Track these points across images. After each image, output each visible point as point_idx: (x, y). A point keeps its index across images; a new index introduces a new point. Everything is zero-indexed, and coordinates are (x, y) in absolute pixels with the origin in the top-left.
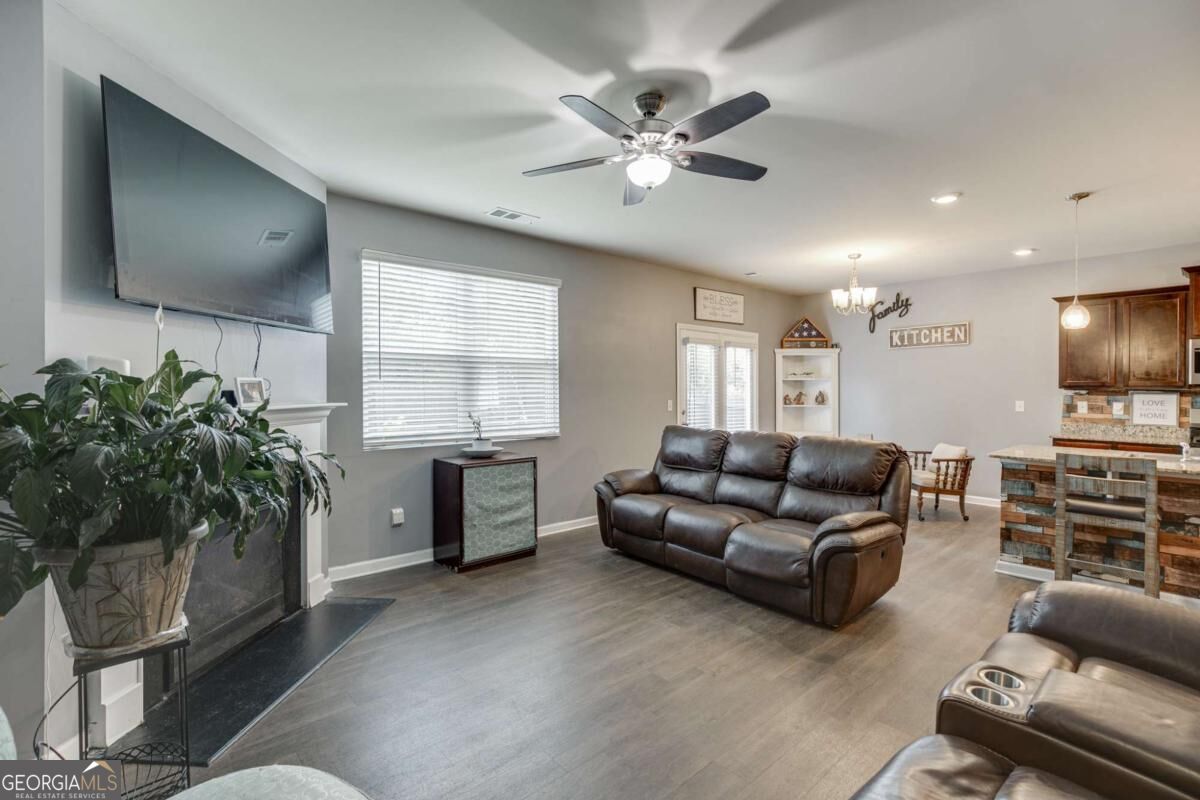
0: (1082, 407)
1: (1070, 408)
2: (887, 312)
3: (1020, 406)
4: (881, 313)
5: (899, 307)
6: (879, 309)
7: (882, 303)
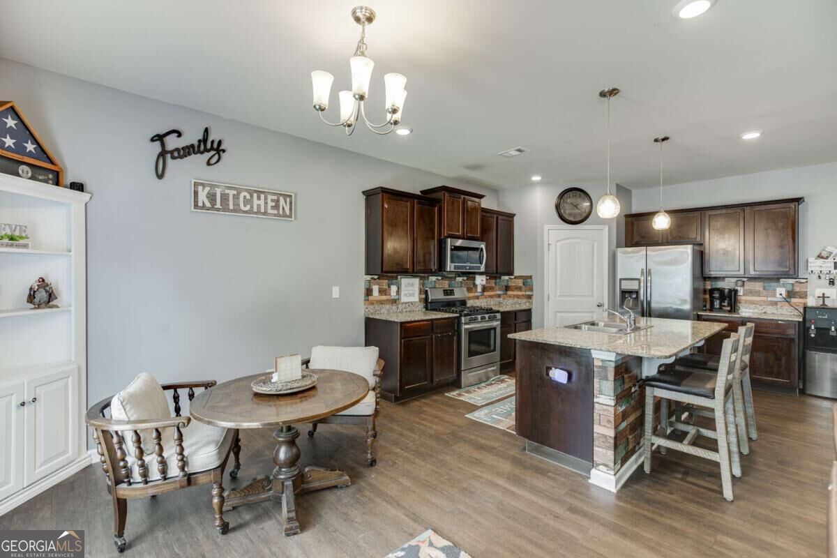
0: (375, 289)
1: (369, 292)
2: (188, 151)
3: (336, 292)
4: (177, 150)
5: (206, 150)
6: (172, 143)
7: (179, 134)
